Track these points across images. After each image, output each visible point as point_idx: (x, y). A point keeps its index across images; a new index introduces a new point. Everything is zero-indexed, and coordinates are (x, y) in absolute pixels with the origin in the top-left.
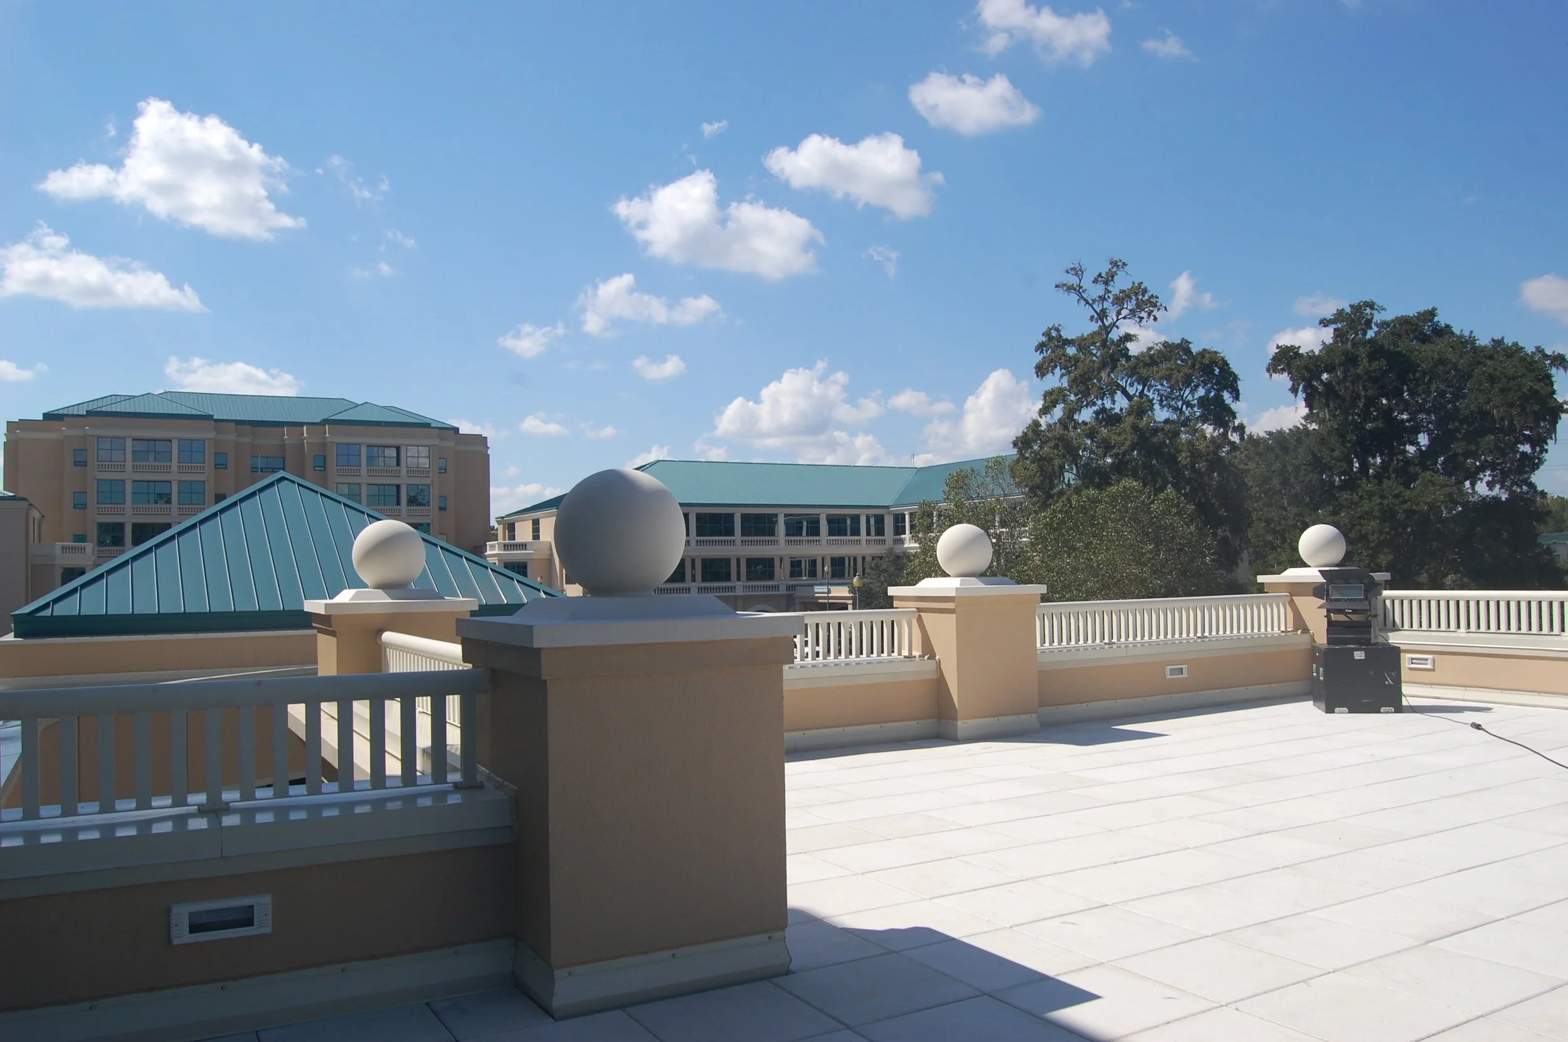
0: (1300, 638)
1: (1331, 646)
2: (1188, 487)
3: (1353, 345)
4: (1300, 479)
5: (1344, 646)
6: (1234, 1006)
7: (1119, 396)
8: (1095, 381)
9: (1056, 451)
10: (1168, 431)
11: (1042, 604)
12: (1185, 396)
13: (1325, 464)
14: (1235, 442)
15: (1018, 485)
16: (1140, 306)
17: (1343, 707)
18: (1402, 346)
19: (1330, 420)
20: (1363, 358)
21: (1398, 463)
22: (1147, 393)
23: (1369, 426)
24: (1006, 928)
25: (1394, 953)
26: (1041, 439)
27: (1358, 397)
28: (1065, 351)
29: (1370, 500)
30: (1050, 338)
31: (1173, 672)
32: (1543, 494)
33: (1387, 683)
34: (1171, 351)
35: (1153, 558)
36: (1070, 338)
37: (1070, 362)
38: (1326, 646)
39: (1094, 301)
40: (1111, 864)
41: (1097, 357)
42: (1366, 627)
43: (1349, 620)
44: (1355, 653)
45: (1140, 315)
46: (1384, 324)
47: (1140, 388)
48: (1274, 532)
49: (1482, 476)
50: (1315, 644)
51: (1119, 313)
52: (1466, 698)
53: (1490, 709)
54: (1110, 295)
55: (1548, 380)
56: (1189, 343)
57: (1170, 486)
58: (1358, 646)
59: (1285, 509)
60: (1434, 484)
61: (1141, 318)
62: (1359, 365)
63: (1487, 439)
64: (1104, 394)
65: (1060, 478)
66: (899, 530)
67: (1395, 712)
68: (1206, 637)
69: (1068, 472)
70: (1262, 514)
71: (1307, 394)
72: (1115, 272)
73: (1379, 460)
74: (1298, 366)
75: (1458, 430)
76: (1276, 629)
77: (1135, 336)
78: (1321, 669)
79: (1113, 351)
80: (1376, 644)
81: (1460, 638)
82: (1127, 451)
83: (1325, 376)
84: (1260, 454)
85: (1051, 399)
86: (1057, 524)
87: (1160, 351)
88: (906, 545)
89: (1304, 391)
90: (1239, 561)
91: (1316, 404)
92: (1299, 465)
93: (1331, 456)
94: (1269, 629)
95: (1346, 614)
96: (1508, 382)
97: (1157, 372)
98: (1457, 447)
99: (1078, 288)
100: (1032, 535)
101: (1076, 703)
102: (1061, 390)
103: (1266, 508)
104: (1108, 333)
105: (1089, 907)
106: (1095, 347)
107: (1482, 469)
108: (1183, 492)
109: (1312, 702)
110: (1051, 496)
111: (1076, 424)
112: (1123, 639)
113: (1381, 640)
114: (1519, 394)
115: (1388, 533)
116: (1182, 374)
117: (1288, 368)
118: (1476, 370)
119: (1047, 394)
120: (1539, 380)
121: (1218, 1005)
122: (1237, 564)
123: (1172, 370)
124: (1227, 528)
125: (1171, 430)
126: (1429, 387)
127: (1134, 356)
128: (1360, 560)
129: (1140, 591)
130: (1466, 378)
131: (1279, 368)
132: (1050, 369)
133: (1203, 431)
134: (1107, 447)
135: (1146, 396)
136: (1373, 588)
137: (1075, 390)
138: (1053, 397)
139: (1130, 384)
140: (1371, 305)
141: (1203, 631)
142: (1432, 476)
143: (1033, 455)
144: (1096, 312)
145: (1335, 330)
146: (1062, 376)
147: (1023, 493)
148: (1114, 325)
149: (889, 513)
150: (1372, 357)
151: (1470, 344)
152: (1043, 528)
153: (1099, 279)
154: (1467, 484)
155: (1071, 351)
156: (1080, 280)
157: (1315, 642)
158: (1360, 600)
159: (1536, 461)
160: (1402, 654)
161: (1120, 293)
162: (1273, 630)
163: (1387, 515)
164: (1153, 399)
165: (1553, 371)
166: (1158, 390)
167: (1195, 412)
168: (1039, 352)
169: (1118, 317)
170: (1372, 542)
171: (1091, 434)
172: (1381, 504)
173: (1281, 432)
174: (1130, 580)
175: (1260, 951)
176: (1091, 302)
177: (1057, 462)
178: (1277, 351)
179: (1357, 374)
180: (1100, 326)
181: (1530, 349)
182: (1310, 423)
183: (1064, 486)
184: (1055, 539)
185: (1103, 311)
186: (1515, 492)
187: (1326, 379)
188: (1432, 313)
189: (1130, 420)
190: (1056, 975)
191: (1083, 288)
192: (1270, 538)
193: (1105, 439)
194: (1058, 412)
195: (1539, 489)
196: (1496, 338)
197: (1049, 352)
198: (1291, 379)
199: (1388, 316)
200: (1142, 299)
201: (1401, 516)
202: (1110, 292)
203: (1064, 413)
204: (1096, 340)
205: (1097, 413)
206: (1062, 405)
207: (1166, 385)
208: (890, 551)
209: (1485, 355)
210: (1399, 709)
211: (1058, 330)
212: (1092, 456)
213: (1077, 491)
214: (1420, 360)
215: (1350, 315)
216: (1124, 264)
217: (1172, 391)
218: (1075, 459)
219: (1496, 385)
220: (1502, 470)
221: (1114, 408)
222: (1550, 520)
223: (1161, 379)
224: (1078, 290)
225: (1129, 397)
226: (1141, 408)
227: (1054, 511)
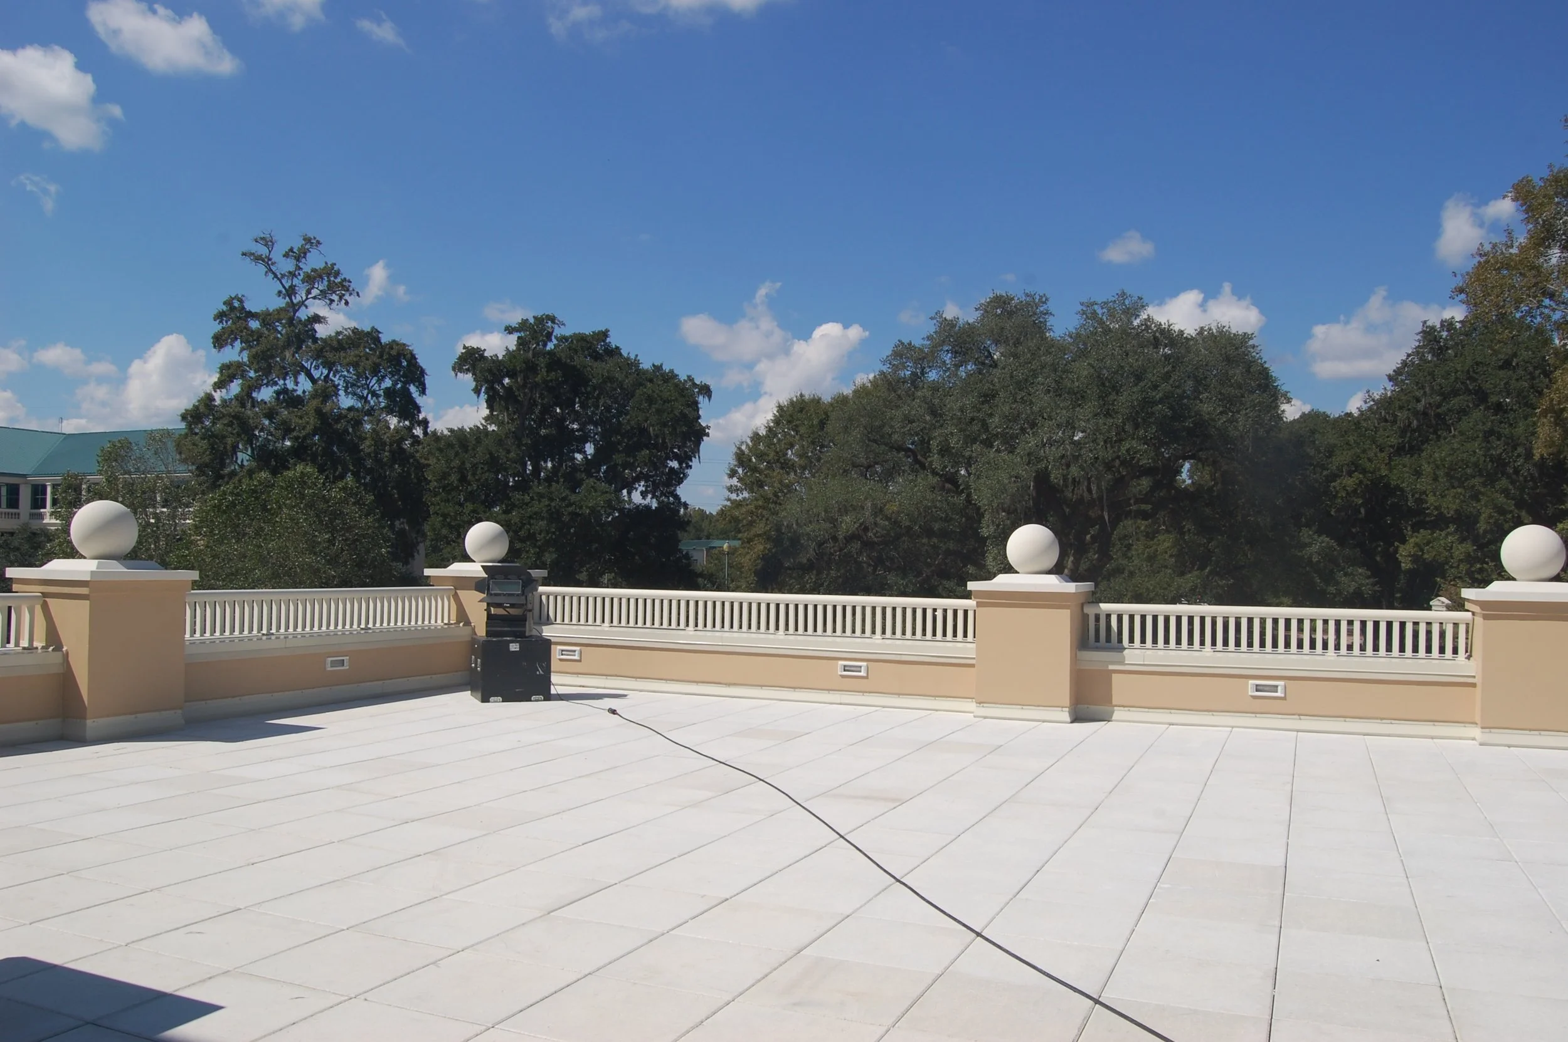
0: (463, 631)
1: (489, 639)
2: (368, 478)
3: (534, 356)
4: (477, 478)
5: (500, 639)
6: (363, 997)
7: (302, 378)
8: (278, 359)
9: (230, 429)
10: (352, 419)
11: (192, 591)
12: (371, 385)
13: (502, 464)
14: (418, 437)
15: (184, 461)
16: (332, 288)
17: (497, 696)
18: (579, 360)
19: (508, 423)
20: (541, 368)
21: (566, 468)
22: (333, 378)
23: (543, 432)
24: (121, 946)
25: (519, 926)
26: (213, 415)
27: (535, 404)
28: (247, 325)
29: (540, 501)
30: (232, 309)
31: (333, 663)
32: (686, 505)
33: (538, 673)
34: (359, 339)
35: (328, 548)
36: (253, 311)
37: (252, 336)
38: (485, 638)
39: (283, 276)
40: (248, 865)
41: (281, 335)
42: (521, 620)
43: (506, 613)
44: (511, 645)
45: (332, 298)
46: (563, 339)
47: (325, 372)
48: (451, 527)
49: (637, 486)
50: (475, 636)
51: (309, 292)
52: (606, 686)
53: (626, 696)
54: (301, 272)
55: (695, 405)
56: (379, 332)
57: (349, 474)
58: (514, 639)
59: (461, 505)
60: (596, 491)
61: (332, 301)
62: (538, 374)
63: (643, 453)
64: (287, 374)
65: (233, 458)
66: (38, 502)
67: (544, 700)
68: (370, 629)
69: (242, 452)
70: (440, 509)
71: (489, 396)
72: (308, 249)
73: (549, 465)
74: (483, 368)
75: (619, 443)
76: (439, 621)
77: (324, 318)
78: (479, 660)
79: (299, 330)
80: (531, 636)
81: (605, 632)
82: (308, 434)
83: (506, 381)
84: (440, 450)
85: (228, 373)
86: (227, 506)
87: (349, 337)
88: (47, 521)
89: (486, 393)
90: (416, 554)
91: (496, 406)
92: (477, 463)
93: (507, 457)
94: (433, 621)
95: (504, 608)
96: (663, 404)
97: (345, 358)
98: (618, 458)
99: (266, 260)
100: (197, 517)
101: (227, 697)
102: (239, 365)
103: (443, 503)
104: (295, 311)
105: (219, 914)
106: (281, 323)
107: (637, 479)
108: (363, 481)
109: (470, 692)
110: (222, 477)
111: (254, 403)
112: (282, 630)
113: (534, 633)
114: (671, 416)
115: (554, 533)
116: (370, 362)
117: (473, 370)
118: (637, 391)
119: (224, 368)
120: (689, 406)
121: (346, 998)
122: (413, 556)
123: (360, 357)
124: (405, 520)
125: (354, 418)
126: (598, 401)
127: (322, 338)
128: (528, 557)
129: (313, 581)
130: (629, 396)
131: (464, 368)
132: (229, 340)
133: (387, 421)
134: (286, 430)
135: (332, 380)
136: (529, 584)
137: (255, 366)
138: (230, 371)
139: (315, 366)
140: (553, 319)
141: (367, 622)
142: (595, 483)
143: (203, 430)
144: (284, 287)
145: (519, 338)
146: (242, 350)
147: (190, 471)
148: (302, 303)
149: (26, 483)
150: (550, 368)
151: (635, 367)
152: (209, 510)
153: (290, 253)
154: (625, 492)
155: (254, 325)
156: (270, 252)
157: (476, 634)
158: (518, 595)
159: (682, 475)
160: (552, 646)
161: (312, 271)
162: (436, 622)
163: (554, 516)
164: (339, 385)
165: (701, 399)
166: (345, 377)
167: (380, 402)
168: (218, 321)
169: (307, 296)
170: (540, 540)
171: (270, 415)
172: (549, 505)
173: (462, 430)
174: (302, 570)
175: (394, 938)
176: (279, 276)
177: (229, 441)
178: (464, 351)
179: (535, 382)
180: (288, 302)
181: (683, 377)
182: (490, 424)
183: (237, 467)
184: (223, 522)
185: (292, 287)
186: (663, 501)
187: (507, 384)
188: (605, 334)
189: (315, 403)
190: (175, 991)
191: (273, 261)
192: (444, 531)
193: (286, 422)
194: (235, 387)
195: (683, 500)
196: (656, 364)
197: (229, 323)
198: (475, 380)
199: (567, 331)
200: (334, 282)
201: (566, 518)
202: (300, 269)
203: (242, 389)
204: (282, 317)
205: (278, 393)
206: (240, 381)
207: (353, 372)
208: (25, 527)
209: (646, 378)
210: (548, 697)
211: (241, 301)
212: (270, 437)
213: (251, 473)
214: (592, 375)
215: (533, 326)
216: (319, 243)
217: (358, 379)
218: (251, 439)
219: (653, 406)
220: (654, 482)
221: (296, 390)
222: (690, 528)
223: (348, 364)
224: (267, 261)
225: (313, 381)
226: (326, 393)
227: (224, 493)
